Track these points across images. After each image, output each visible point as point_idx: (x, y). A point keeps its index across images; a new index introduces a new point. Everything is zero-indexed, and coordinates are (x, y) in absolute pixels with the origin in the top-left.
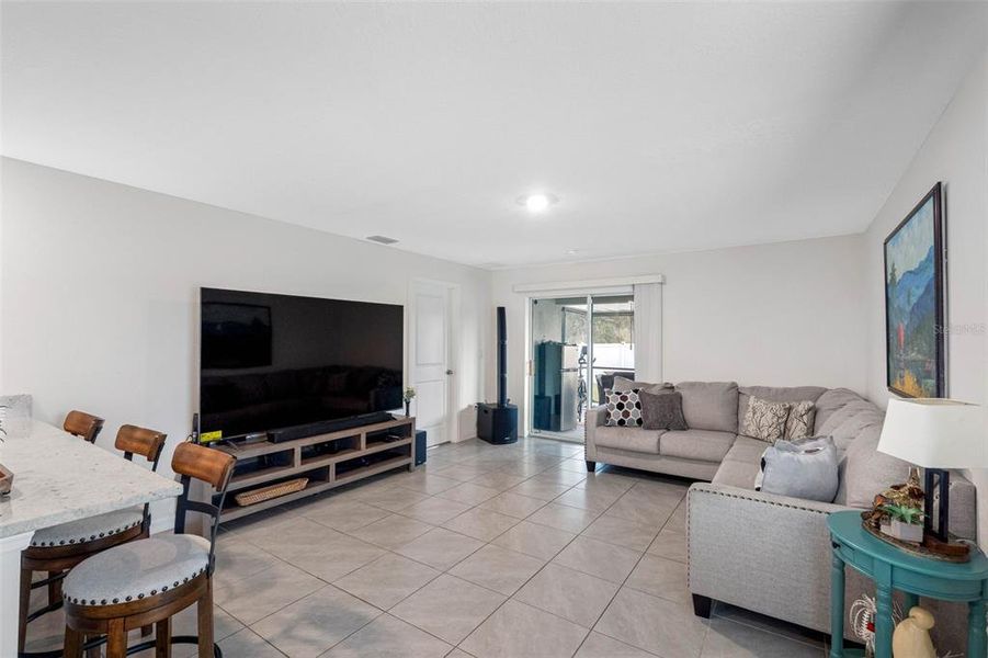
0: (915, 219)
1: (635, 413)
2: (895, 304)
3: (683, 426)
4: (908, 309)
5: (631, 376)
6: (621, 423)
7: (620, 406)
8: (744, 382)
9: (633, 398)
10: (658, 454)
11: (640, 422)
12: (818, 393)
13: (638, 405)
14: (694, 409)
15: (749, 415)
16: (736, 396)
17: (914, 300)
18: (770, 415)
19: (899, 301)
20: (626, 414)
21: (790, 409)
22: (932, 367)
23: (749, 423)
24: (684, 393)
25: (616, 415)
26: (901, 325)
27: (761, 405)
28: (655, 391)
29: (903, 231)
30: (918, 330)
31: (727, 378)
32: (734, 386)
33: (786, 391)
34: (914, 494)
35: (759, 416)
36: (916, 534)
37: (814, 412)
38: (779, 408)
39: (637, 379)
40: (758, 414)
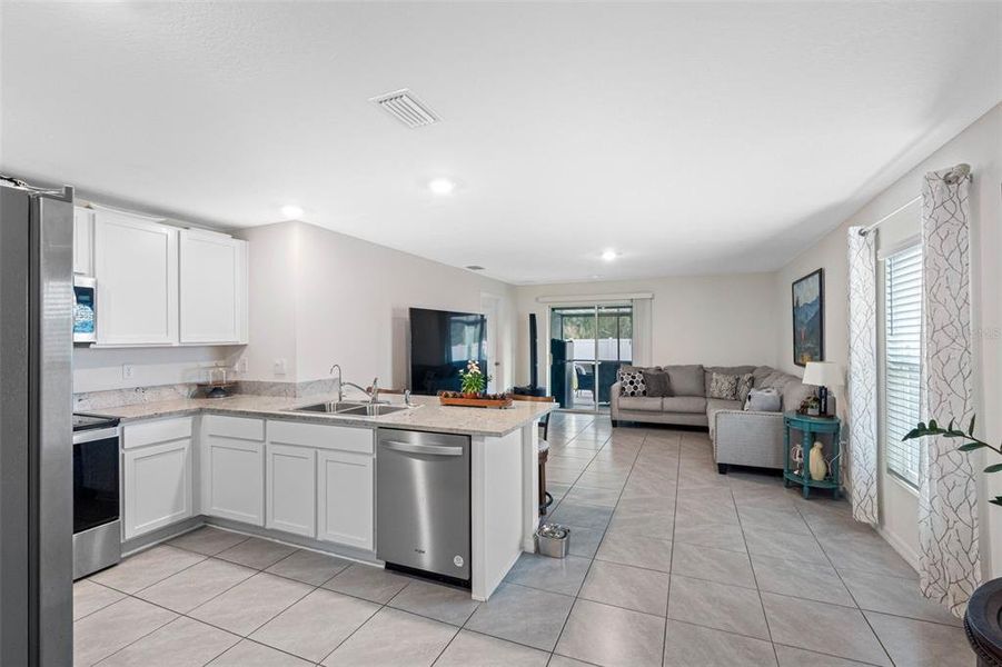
0: (810, 279)
1: (641, 387)
2: (799, 318)
3: (671, 394)
4: (806, 321)
5: (630, 363)
6: (633, 394)
7: (632, 383)
8: (707, 364)
9: (639, 377)
10: (661, 412)
11: (644, 393)
12: (752, 369)
13: (642, 381)
14: (677, 382)
15: (714, 384)
16: (703, 373)
17: (809, 318)
18: (727, 384)
19: (801, 317)
20: (636, 388)
21: (738, 380)
22: (818, 350)
23: (714, 388)
24: (671, 373)
25: (630, 389)
26: (803, 330)
27: (721, 377)
28: (652, 372)
29: (804, 282)
30: (812, 332)
31: (696, 362)
32: (701, 367)
33: (733, 369)
34: (815, 400)
35: (720, 385)
36: (816, 412)
37: (752, 380)
38: (732, 379)
39: (634, 365)
40: (720, 384)
